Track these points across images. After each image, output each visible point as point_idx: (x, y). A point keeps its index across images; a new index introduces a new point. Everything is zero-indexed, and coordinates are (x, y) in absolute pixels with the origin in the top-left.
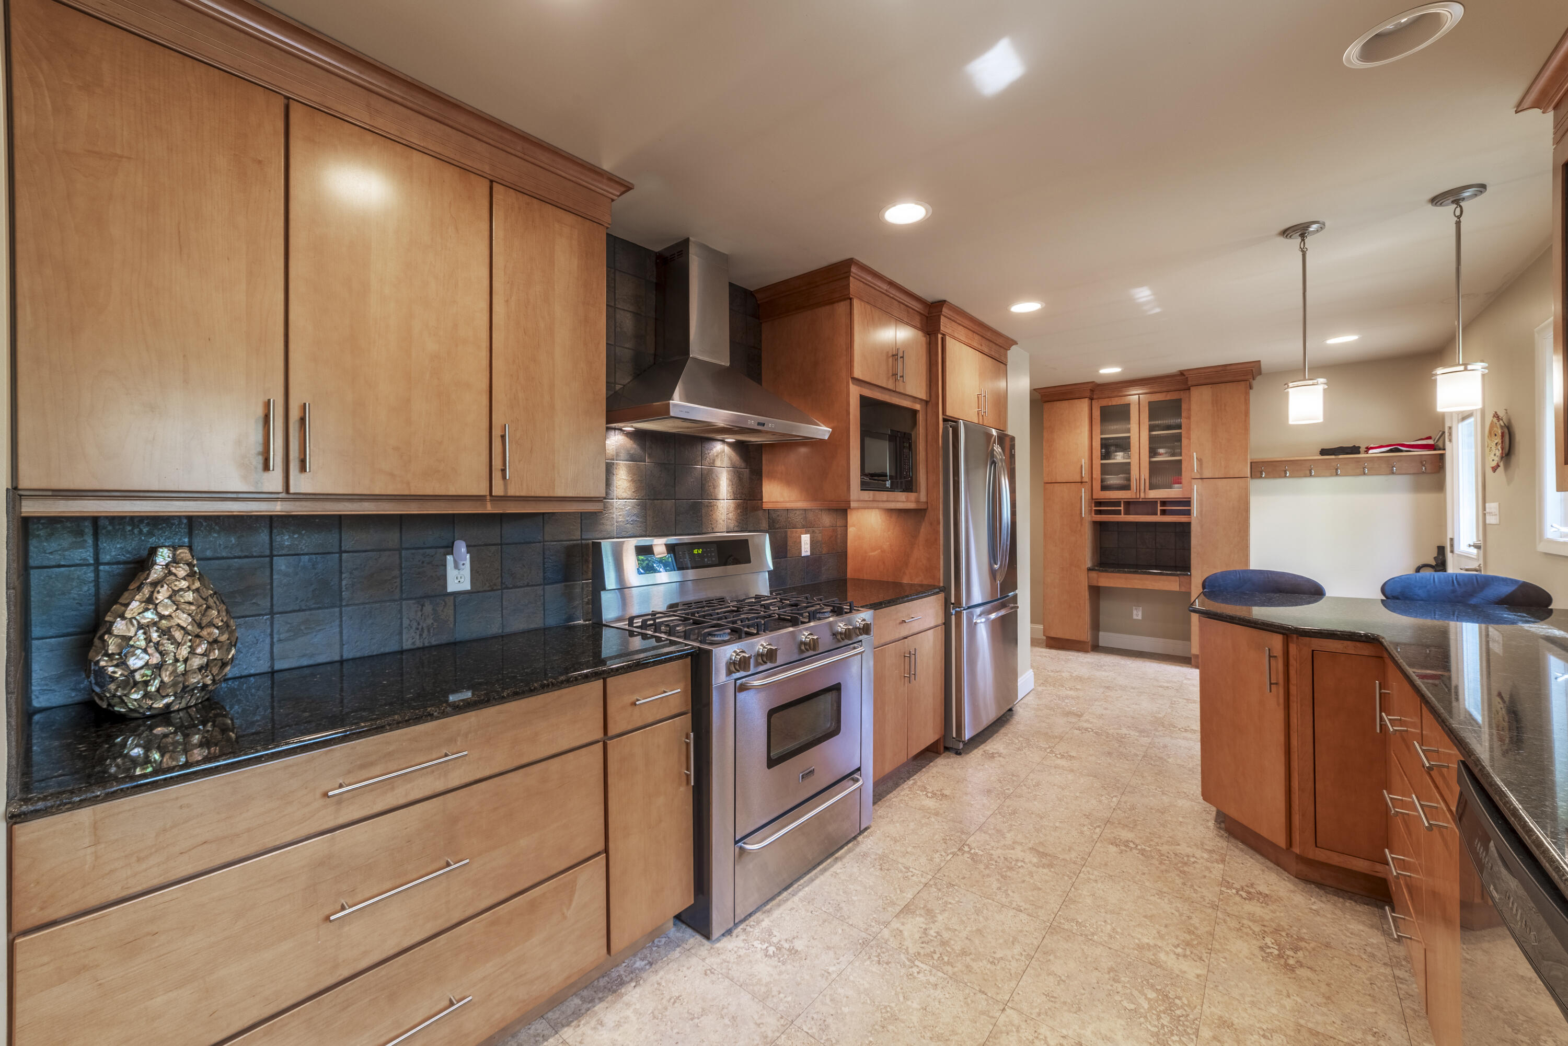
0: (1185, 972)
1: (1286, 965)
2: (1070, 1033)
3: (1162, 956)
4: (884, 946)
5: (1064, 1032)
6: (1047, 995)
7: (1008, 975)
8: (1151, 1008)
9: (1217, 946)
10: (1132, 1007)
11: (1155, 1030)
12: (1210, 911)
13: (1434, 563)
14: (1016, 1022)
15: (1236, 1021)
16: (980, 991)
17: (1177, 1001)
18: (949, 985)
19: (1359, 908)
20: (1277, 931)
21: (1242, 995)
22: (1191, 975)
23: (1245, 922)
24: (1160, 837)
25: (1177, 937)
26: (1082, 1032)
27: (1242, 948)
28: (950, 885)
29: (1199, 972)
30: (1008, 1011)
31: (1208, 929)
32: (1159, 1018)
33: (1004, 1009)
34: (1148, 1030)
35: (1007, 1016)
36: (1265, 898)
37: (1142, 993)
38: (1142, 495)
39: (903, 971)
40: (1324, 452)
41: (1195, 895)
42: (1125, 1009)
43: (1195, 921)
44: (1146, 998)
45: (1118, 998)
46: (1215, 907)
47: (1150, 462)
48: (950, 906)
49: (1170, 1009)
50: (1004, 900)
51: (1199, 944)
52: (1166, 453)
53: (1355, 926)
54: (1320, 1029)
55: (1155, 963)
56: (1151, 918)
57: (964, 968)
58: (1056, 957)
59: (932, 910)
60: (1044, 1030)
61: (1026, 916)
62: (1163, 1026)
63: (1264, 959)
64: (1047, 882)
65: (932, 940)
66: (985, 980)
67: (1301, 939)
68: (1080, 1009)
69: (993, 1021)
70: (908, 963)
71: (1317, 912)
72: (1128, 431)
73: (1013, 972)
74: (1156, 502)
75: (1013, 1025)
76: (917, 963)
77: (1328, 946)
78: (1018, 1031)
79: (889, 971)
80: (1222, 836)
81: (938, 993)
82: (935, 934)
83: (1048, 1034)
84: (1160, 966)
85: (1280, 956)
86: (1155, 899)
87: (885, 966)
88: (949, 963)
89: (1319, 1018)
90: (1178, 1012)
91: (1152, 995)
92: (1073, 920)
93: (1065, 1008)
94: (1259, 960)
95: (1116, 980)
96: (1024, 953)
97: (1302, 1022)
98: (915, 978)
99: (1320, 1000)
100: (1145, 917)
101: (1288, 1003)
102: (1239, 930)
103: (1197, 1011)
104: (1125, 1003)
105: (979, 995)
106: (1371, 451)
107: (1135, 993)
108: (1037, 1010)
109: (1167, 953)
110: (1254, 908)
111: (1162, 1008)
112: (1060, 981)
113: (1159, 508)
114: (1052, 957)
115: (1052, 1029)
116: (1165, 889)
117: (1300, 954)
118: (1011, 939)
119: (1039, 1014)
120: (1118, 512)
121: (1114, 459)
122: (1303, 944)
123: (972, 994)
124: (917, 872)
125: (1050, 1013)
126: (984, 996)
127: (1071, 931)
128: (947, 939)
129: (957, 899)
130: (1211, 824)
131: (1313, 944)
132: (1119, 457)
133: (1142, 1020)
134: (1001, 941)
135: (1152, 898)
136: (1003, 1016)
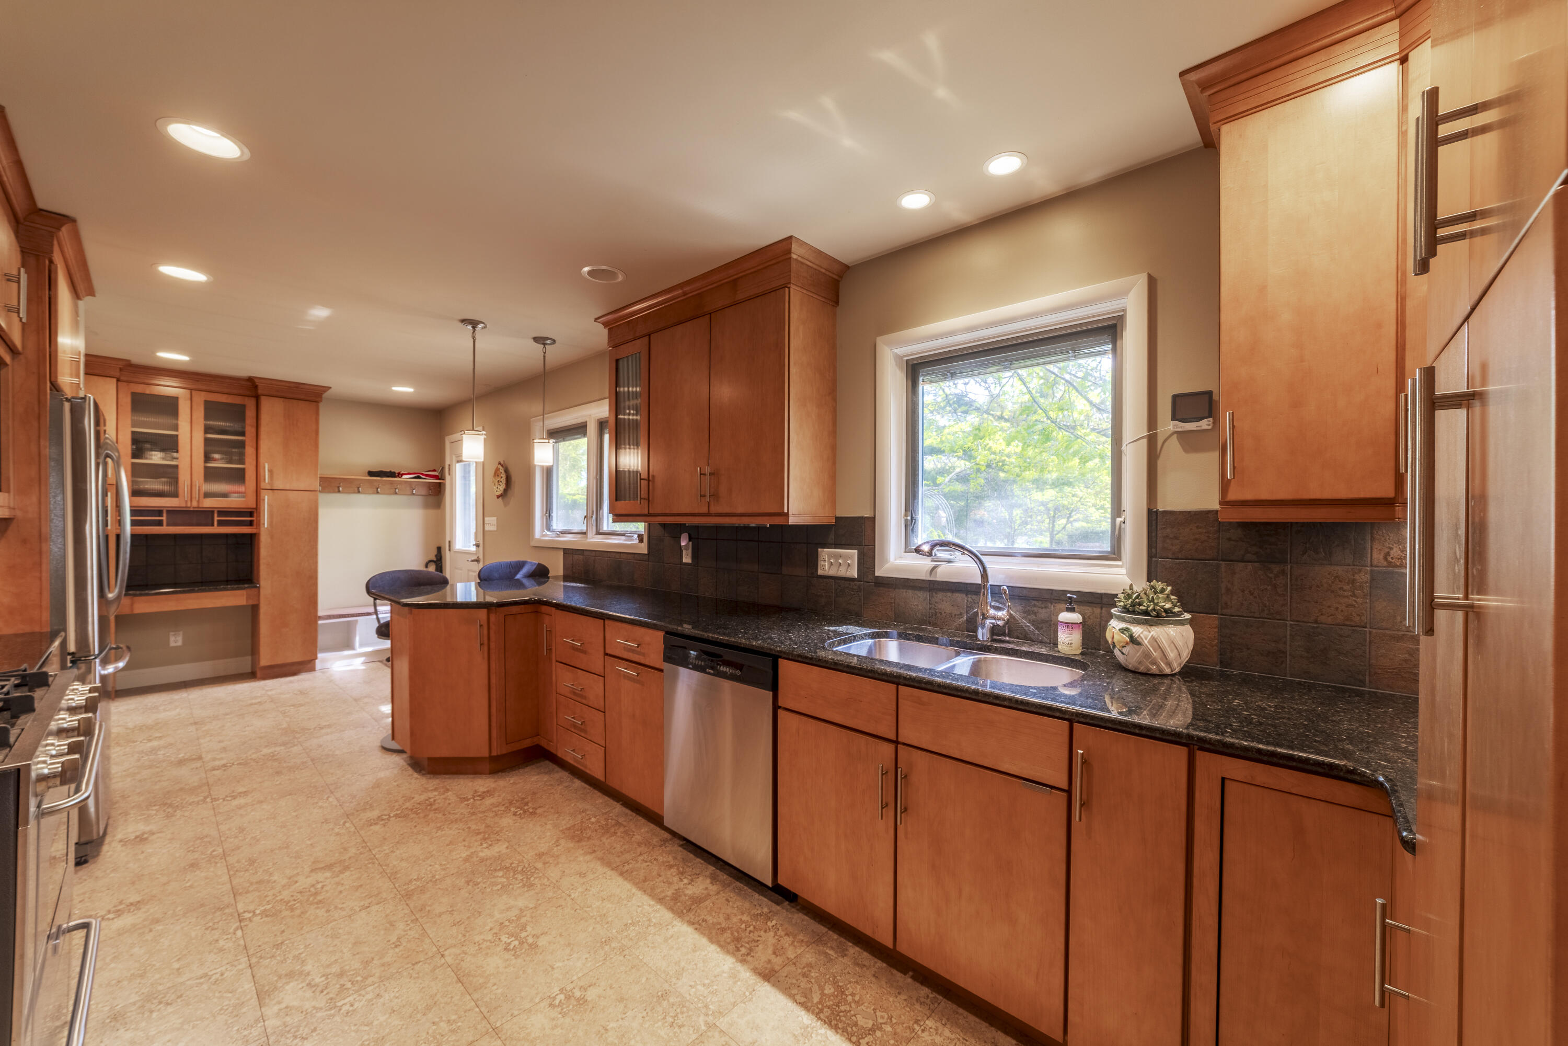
0: (500, 852)
1: (531, 813)
2: (491, 925)
3: (481, 854)
4: (287, 1029)
5: (488, 928)
6: (455, 925)
7: (417, 940)
8: (508, 879)
9: (498, 829)
10: (499, 887)
11: (521, 884)
12: (474, 817)
13: (435, 559)
14: (458, 952)
15: (542, 850)
16: (413, 965)
17: (513, 865)
18: (388, 985)
19: (527, 769)
20: (511, 803)
21: (532, 839)
22: (504, 851)
23: (494, 809)
24: (396, 801)
25: (476, 841)
26: (495, 919)
27: (507, 821)
28: (277, 946)
29: (505, 846)
30: (446, 953)
31: (484, 825)
32: (516, 879)
33: (443, 956)
34: (519, 887)
35: (450, 955)
36: (489, 793)
37: (495, 877)
38: (195, 504)
39: (338, 1019)
40: (371, 474)
41: (457, 816)
42: (498, 890)
43: (474, 827)
44: (500, 877)
45: (488, 890)
46: (474, 814)
47: (206, 468)
48: (303, 955)
49: (515, 871)
50: (344, 913)
51: (489, 835)
52: (222, 459)
53: (534, 778)
54: (569, 826)
55: (482, 860)
56: (451, 843)
57: (382, 969)
58: (430, 906)
59: (291, 971)
60: (477, 938)
61: (378, 906)
62: (522, 880)
63: (521, 818)
64: (360, 878)
65: (327, 983)
66: (408, 957)
67: (523, 799)
68: (480, 913)
69: (446, 965)
70: (332, 1012)
71: (514, 783)
72: (176, 428)
73: (417, 936)
74: (213, 512)
75: (460, 954)
76: (339, 1004)
77: (534, 793)
78: (466, 954)
79: (325, 1032)
80: (430, 778)
81: (386, 996)
82: (323, 979)
83: (482, 937)
84: (487, 859)
85: (525, 812)
86: (439, 833)
87: (314, 1034)
88: (365, 978)
89: (564, 822)
90: (520, 869)
91: (501, 873)
92: (411, 881)
93: (472, 919)
94: (520, 820)
95: (478, 884)
96: (409, 922)
97: (561, 829)
98: (354, 1010)
99: (556, 816)
100: (448, 845)
101: (549, 826)
102: (496, 815)
103: (525, 861)
104: (495, 888)
105: (417, 967)
106: (404, 477)
107: (493, 880)
108: (460, 935)
109: (482, 851)
110: (488, 801)
111: (512, 874)
112: (451, 912)
113: (216, 518)
114: (428, 908)
115: (481, 933)
116: (439, 825)
117: (530, 804)
118: (388, 925)
119: (464, 936)
120: (160, 523)
121: (151, 459)
122: (526, 800)
123: (411, 971)
124: (223, 968)
125: (468, 929)
126: (421, 964)
127: (418, 887)
128: (339, 970)
129: (302, 947)
130: (416, 775)
131: (529, 797)
132: (156, 457)
133: (511, 886)
134: (382, 932)
135: (438, 834)
136: (446, 958)
